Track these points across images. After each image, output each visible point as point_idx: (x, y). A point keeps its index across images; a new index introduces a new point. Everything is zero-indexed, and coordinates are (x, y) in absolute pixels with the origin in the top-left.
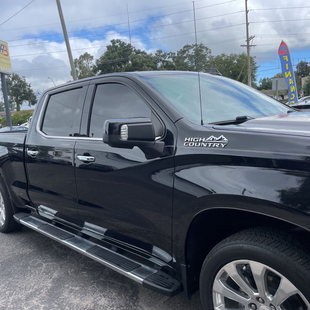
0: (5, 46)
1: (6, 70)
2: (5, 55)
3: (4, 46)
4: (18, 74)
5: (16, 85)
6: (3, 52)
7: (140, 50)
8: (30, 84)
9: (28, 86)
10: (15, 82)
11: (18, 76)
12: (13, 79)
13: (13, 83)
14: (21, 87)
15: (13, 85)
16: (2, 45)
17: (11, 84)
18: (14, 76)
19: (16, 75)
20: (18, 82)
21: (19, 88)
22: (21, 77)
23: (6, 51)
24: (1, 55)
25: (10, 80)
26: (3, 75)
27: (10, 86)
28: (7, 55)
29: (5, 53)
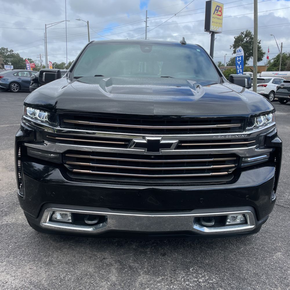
0: (221, 7)
2: (218, 15)
3: (219, 7)
4: (251, 31)
5: (247, 42)
6: (217, 12)
8: (260, 41)
9: (258, 43)
10: (247, 39)
11: (251, 33)
12: (246, 36)
13: (245, 40)
14: (251, 44)
15: (244, 42)
16: (217, 6)
17: (242, 41)
18: (247, 33)
19: (249, 32)
20: (250, 39)
21: (249, 44)
23: (220, 11)
24: (215, 16)
25: (242, 37)
26: (213, 33)
27: (242, 42)
28: (220, 15)
29: (219, 13)
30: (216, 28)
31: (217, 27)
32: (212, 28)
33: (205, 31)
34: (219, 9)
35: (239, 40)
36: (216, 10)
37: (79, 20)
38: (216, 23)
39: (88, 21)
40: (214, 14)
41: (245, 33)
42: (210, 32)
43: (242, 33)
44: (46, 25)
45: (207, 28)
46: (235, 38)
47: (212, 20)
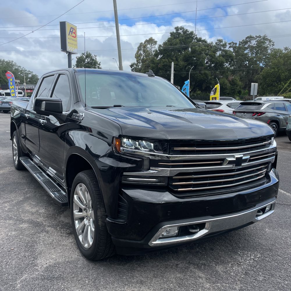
0: (75, 29)
1: (73, 50)
2: (73, 37)
4: (91, 53)
5: (88, 63)
6: (72, 34)
7: (201, 38)
8: (100, 62)
9: (98, 64)
10: (88, 60)
11: (91, 55)
12: (87, 57)
13: (86, 60)
14: (92, 65)
15: (86, 62)
16: (71, 28)
17: (84, 61)
18: (88, 55)
19: (89, 54)
20: (91, 60)
21: (91, 65)
22: (93, 56)
23: (75, 33)
24: (70, 37)
25: (84, 58)
26: (70, 54)
27: (84, 62)
28: (75, 37)
29: (74, 35)
31: (73, 48)
32: (69, 49)
33: (62, 51)
34: (73, 31)
35: (81, 60)
36: (70, 31)
38: (72, 44)
40: (69, 35)
41: (86, 54)
42: (67, 52)
43: (83, 54)
45: (64, 47)
46: (76, 58)
47: (68, 41)
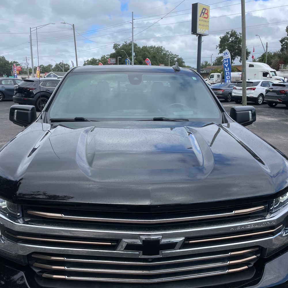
0: (207, 10)
1: (203, 32)
2: (205, 18)
3: (205, 9)
4: (236, 31)
5: (232, 42)
6: (203, 15)
10: (232, 39)
11: (236, 33)
12: (231, 36)
13: (230, 39)
14: (236, 43)
15: (230, 41)
16: (204, 9)
17: (228, 40)
18: (232, 33)
19: (234, 32)
20: (235, 39)
21: (235, 44)
22: (239, 34)
23: (207, 14)
24: (201, 18)
25: (228, 37)
26: (200, 36)
27: (227, 42)
28: (207, 18)
29: (206, 16)
30: (203, 30)
32: (199, 30)
33: (192, 34)
34: (206, 11)
35: (225, 40)
36: (202, 12)
37: (65, 23)
38: (203, 25)
39: (73, 25)
40: (200, 17)
41: (230, 33)
42: (197, 34)
43: (228, 33)
44: (30, 28)
45: (194, 30)
46: (220, 38)
47: (199, 22)
